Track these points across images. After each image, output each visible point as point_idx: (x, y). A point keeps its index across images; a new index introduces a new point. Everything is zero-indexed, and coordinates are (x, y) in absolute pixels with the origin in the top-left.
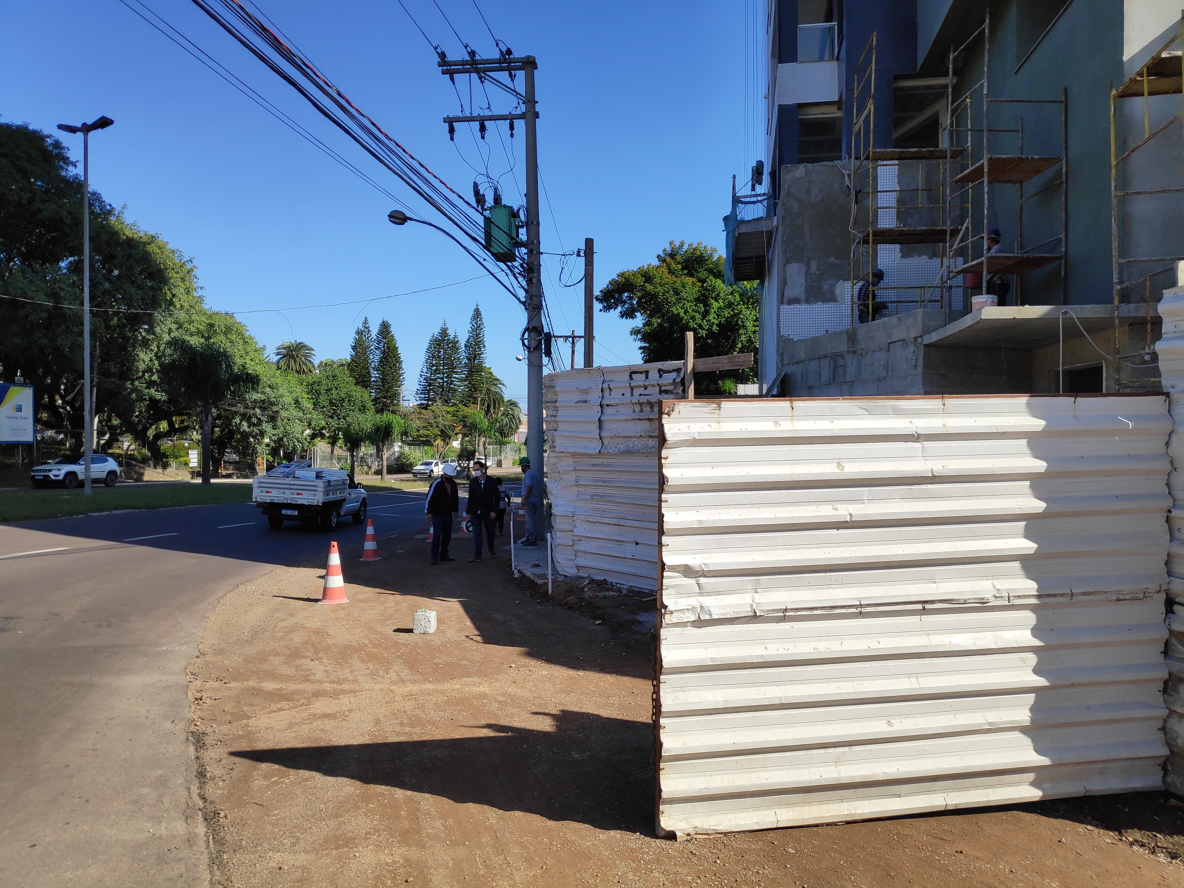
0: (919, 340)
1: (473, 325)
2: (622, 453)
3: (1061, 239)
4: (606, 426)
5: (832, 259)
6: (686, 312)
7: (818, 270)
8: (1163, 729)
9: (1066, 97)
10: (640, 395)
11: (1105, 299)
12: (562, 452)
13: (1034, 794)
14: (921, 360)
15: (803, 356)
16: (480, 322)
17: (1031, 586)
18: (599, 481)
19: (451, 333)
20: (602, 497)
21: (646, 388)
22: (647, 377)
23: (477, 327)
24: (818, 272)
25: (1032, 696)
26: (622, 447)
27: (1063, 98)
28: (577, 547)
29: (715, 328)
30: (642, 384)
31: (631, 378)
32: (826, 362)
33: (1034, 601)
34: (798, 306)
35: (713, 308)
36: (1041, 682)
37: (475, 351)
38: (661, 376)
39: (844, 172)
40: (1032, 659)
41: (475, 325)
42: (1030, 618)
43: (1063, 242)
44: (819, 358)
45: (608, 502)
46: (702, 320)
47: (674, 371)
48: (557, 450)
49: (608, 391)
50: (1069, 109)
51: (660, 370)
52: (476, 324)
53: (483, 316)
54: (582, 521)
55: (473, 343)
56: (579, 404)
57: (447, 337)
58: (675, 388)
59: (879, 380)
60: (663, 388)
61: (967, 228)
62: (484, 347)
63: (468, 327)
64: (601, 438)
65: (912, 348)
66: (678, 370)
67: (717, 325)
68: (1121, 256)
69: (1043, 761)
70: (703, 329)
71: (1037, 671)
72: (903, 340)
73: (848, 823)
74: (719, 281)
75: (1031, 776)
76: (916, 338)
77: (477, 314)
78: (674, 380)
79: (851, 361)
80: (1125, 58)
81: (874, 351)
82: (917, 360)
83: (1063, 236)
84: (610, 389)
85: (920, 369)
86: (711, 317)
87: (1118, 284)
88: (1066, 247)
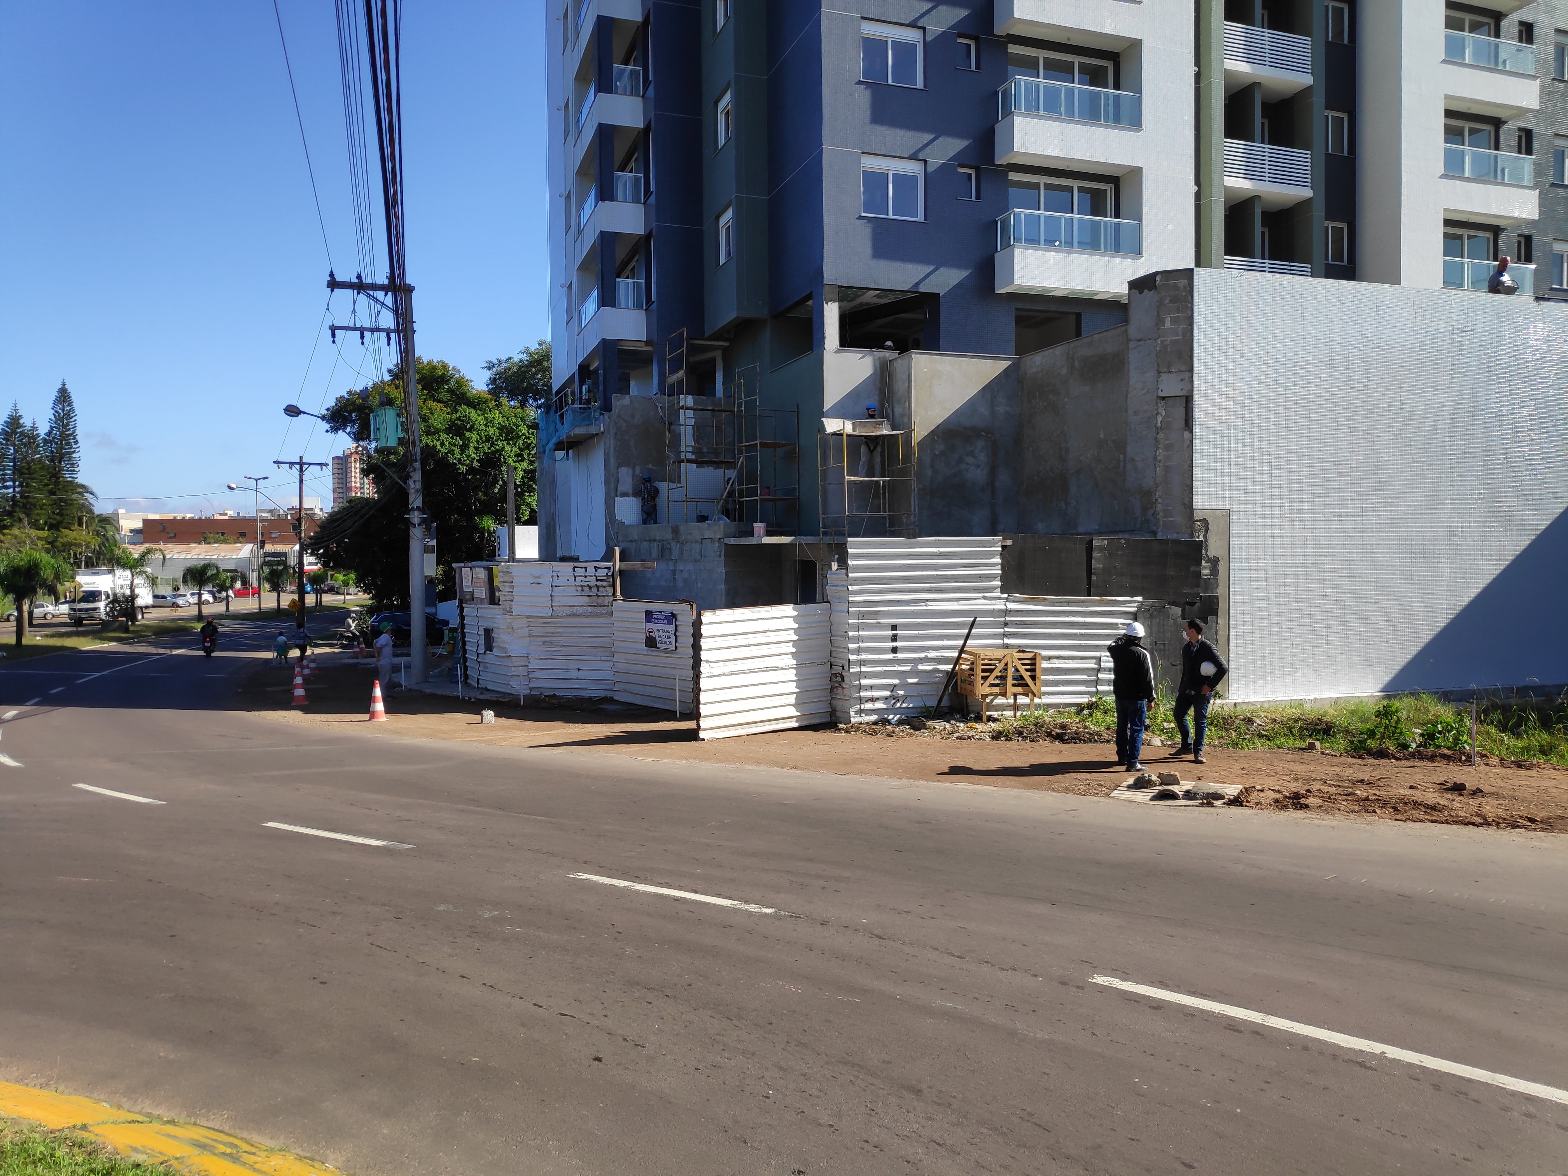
0: (722, 540)
1: (56, 412)
2: (568, 616)
3: (796, 488)
4: (555, 599)
5: (650, 466)
6: (442, 445)
7: (640, 473)
8: (830, 704)
9: (798, 409)
10: (582, 581)
11: (815, 533)
12: (519, 615)
13: (796, 725)
14: (723, 552)
15: (636, 537)
16: (69, 408)
17: (794, 662)
18: (548, 633)
19: (26, 422)
20: (552, 643)
21: (586, 577)
22: (586, 571)
23: (64, 415)
24: (641, 475)
25: (795, 695)
26: (569, 612)
27: (796, 410)
28: (530, 676)
29: (475, 464)
30: (583, 575)
31: (574, 570)
32: (655, 545)
33: (795, 666)
34: (628, 498)
35: (472, 442)
36: (798, 690)
37: (62, 448)
38: (596, 571)
39: (658, 404)
40: (795, 684)
41: (60, 411)
42: (794, 671)
43: (797, 490)
44: (650, 541)
45: (557, 646)
46: (461, 454)
47: (605, 568)
48: (514, 614)
49: (556, 577)
50: (799, 416)
51: (595, 567)
52: (63, 410)
53: (73, 399)
54: (535, 659)
55: (57, 437)
56: (533, 585)
57: (19, 428)
58: (607, 578)
59: (696, 561)
60: (598, 578)
61: (742, 462)
62: (76, 442)
63: (50, 414)
64: (552, 606)
65: (717, 544)
66: (609, 568)
67: (477, 461)
68: (823, 514)
69: (799, 714)
70: (463, 464)
71: (796, 687)
72: (711, 539)
73: (748, 735)
74: (473, 411)
75: (795, 719)
76: (720, 539)
77: (63, 396)
78: (607, 574)
79: (675, 547)
80: (824, 410)
81: (692, 542)
82: (720, 552)
83: (797, 487)
84: (558, 576)
85: (723, 558)
86: (471, 451)
87: (822, 528)
88: (799, 493)
